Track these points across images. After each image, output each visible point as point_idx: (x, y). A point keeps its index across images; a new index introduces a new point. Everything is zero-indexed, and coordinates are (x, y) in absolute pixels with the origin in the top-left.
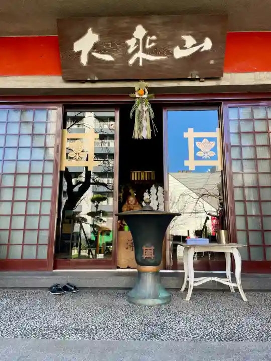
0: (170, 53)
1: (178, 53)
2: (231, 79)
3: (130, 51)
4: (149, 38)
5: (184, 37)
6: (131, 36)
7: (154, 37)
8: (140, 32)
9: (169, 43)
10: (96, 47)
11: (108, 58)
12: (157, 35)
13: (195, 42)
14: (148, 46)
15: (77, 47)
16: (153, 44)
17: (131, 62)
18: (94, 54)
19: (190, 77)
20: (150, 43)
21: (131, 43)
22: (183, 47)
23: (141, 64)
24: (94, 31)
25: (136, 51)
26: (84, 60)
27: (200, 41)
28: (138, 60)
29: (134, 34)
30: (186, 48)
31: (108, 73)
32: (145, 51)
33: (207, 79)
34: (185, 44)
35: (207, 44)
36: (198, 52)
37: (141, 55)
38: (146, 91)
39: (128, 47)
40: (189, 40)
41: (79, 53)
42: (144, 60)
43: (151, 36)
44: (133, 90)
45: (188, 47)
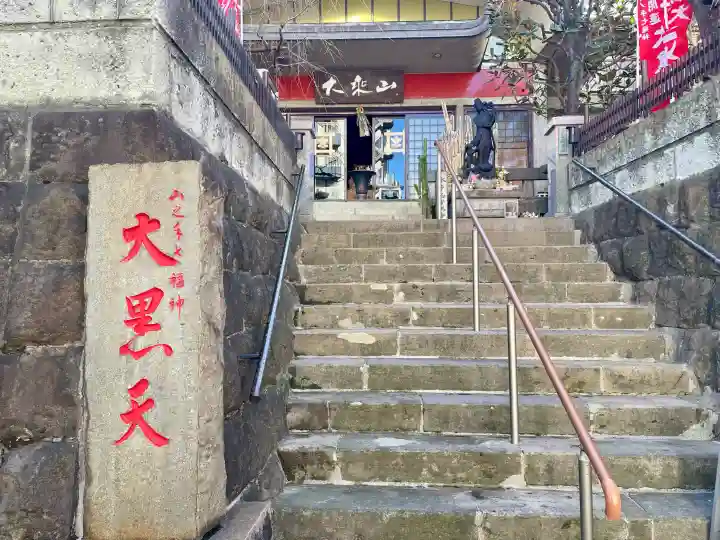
0: (374, 90)
1: (379, 90)
2: (408, 102)
3: (353, 88)
4: (363, 82)
5: (382, 81)
6: (353, 81)
8: (358, 79)
9: (374, 84)
10: (335, 86)
11: (341, 92)
12: (367, 81)
13: (387, 84)
14: (362, 86)
15: (324, 86)
17: (354, 94)
18: (333, 90)
19: (386, 102)
20: (364, 84)
21: (354, 84)
22: (381, 86)
23: (359, 95)
24: (334, 78)
25: (356, 88)
26: (328, 93)
27: (390, 83)
28: (357, 93)
29: (355, 80)
31: (342, 100)
32: (361, 88)
33: (395, 103)
35: (394, 85)
36: (389, 89)
37: (359, 90)
38: (363, 109)
39: (352, 86)
40: (384, 83)
41: (326, 89)
42: (361, 93)
44: (354, 110)
45: (384, 86)
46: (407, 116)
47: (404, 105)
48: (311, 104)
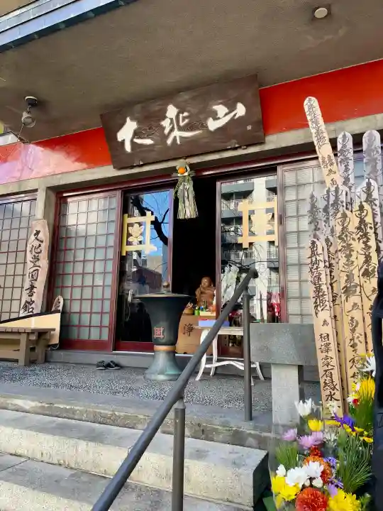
0: (204, 126)
1: (213, 125)
2: (277, 141)
3: (166, 131)
4: (181, 115)
5: (215, 107)
6: (164, 118)
7: (186, 114)
8: (172, 111)
9: (202, 117)
10: (137, 134)
11: (148, 142)
12: (188, 111)
13: (227, 111)
14: (182, 124)
15: (120, 136)
16: (187, 121)
17: (169, 141)
18: (135, 140)
19: (229, 147)
20: (183, 120)
21: (166, 123)
22: (216, 118)
23: (178, 142)
24: (131, 120)
25: (172, 130)
26: (128, 148)
27: (232, 108)
28: (175, 139)
29: (168, 115)
30: (219, 118)
31: (153, 156)
32: (180, 129)
33: (248, 146)
34: (217, 114)
35: (241, 110)
36: (232, 120)
37: (177, 133)
38: (188, 168)
39: (164, 128)
40: (221, 110)
41: (123, 142)
42: (181, 137)
43: (183, 113)
44: (174, 169)
45: (221, 116)
46: (279, 169)
47: (267, 147)
48: (108, 172)
